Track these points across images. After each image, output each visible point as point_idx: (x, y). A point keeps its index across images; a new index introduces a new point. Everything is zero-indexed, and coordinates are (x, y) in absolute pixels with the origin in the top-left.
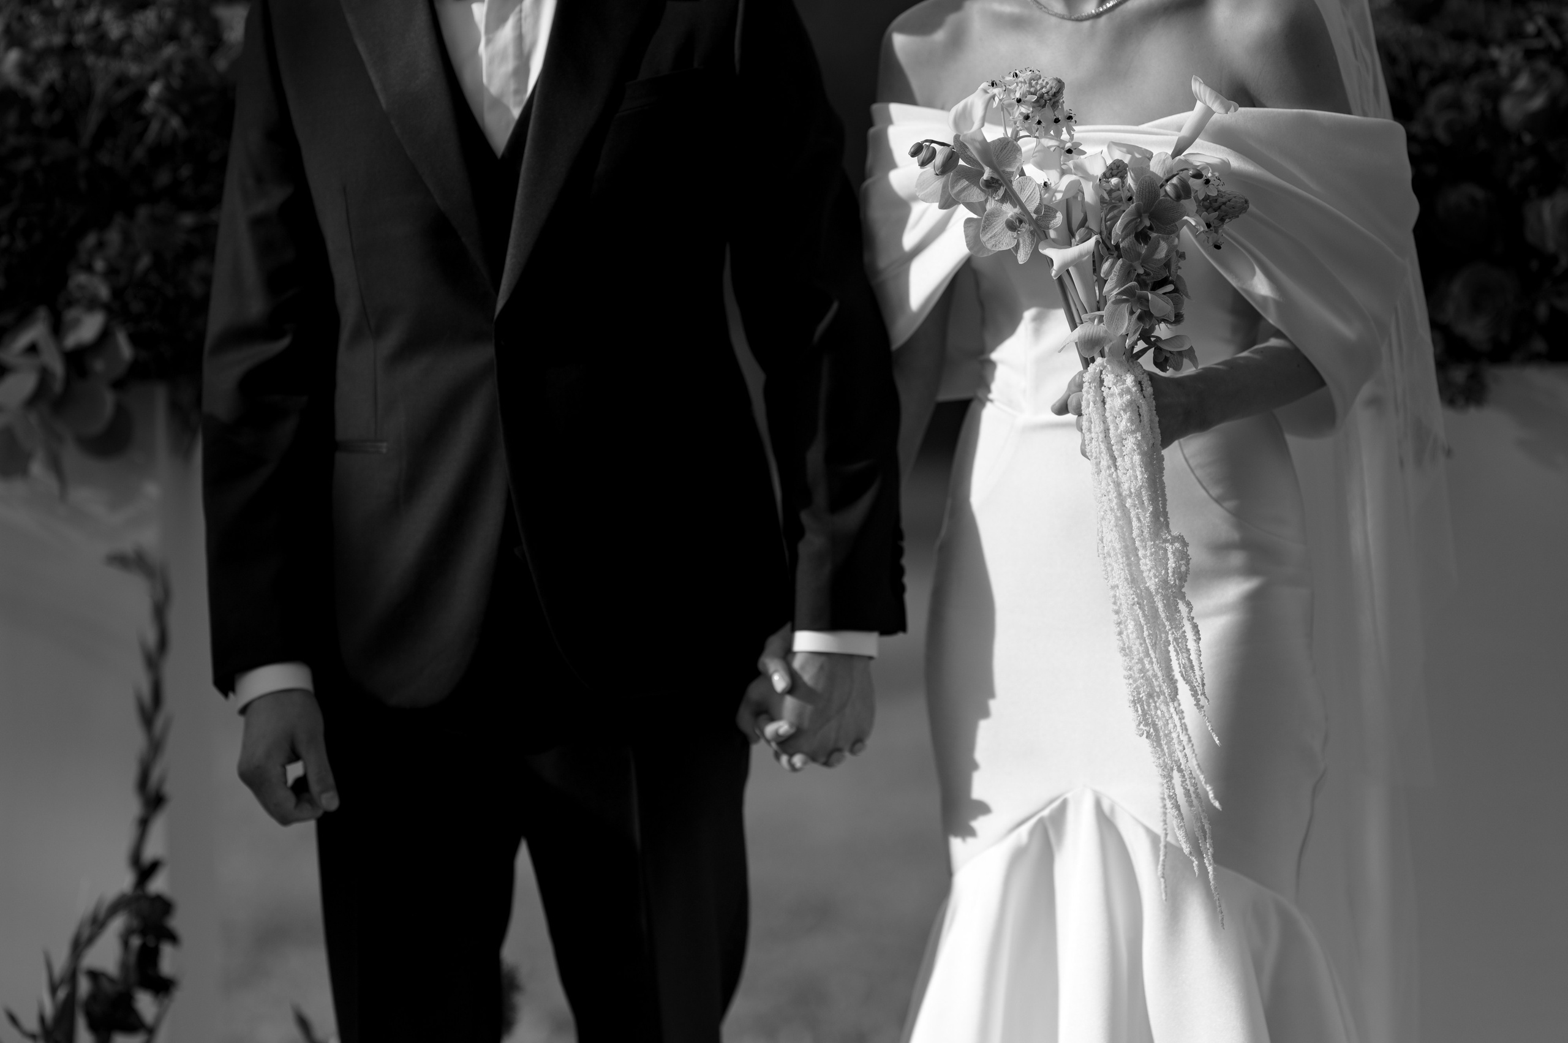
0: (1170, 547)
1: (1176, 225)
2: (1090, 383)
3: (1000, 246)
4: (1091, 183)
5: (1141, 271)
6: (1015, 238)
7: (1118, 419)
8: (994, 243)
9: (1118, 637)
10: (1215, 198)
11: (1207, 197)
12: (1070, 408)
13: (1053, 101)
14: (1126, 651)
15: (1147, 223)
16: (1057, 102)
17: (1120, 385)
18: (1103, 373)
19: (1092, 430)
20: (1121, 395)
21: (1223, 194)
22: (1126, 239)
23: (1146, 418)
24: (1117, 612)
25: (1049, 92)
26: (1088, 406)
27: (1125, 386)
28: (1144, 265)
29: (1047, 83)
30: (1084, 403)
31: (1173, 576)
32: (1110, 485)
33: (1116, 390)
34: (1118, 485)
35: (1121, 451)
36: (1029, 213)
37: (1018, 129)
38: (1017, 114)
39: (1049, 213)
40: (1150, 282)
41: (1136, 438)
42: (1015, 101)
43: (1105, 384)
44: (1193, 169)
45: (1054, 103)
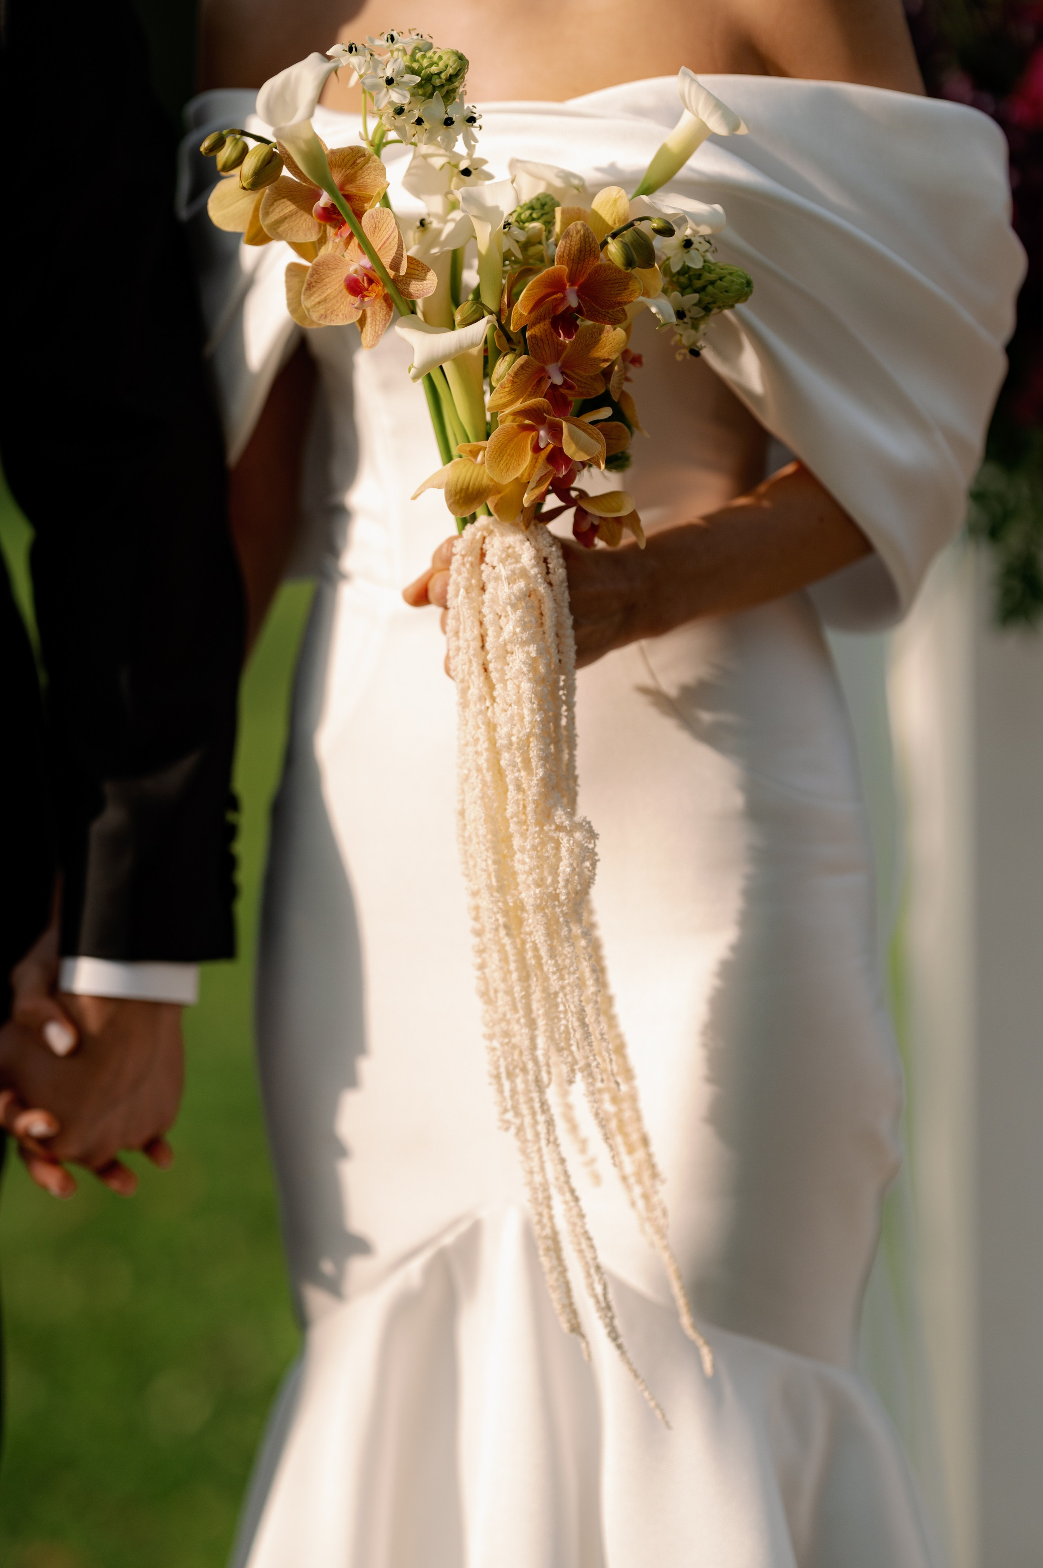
0: (565, 840)
1: (623, 310)
2: (463, 556)
3: (334, 317)
4: (489, 228)
5: (558, 380)
6: (357, 308)
7: (503, 621)
8: (323, 312)
9: (478, 973)
10: (698, 273)
11: (685, 270)
12: (431, 596)
13: (446, 88)
14: (488, 997)
15: (573, 301)
16: (454, 90)
17: (510, 564)
18: (487, 541)
19: (461, 634)
20: (511, 580)
21: (713, 268)
22: (538, 326)
23: (549, 622)
24: (479, 933)
25: (441, 72)
26: (457, 595)
27: (519, 565)
28: (567, 371)
29: (440, 58)
30: (451, 589)
31: (566, 886)
32: (479, 728)
33: (503, 571)
34: (492, 727)
35: (503, 672)
36: (384, 268)
37: (385, 128)
38: (384, 103)
39: (417, 272)
40: (575, 400)
41: (528, 653)
42: (383, 82)
43: (487, 559)
44: (659, 219)
45: (448, 92)
